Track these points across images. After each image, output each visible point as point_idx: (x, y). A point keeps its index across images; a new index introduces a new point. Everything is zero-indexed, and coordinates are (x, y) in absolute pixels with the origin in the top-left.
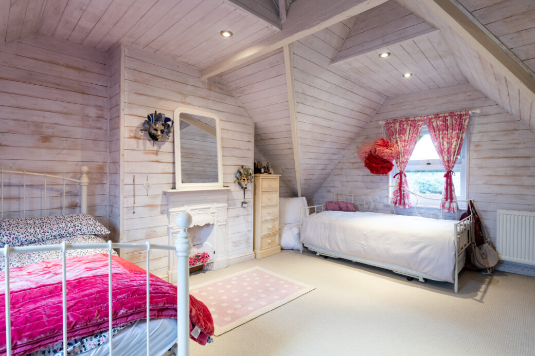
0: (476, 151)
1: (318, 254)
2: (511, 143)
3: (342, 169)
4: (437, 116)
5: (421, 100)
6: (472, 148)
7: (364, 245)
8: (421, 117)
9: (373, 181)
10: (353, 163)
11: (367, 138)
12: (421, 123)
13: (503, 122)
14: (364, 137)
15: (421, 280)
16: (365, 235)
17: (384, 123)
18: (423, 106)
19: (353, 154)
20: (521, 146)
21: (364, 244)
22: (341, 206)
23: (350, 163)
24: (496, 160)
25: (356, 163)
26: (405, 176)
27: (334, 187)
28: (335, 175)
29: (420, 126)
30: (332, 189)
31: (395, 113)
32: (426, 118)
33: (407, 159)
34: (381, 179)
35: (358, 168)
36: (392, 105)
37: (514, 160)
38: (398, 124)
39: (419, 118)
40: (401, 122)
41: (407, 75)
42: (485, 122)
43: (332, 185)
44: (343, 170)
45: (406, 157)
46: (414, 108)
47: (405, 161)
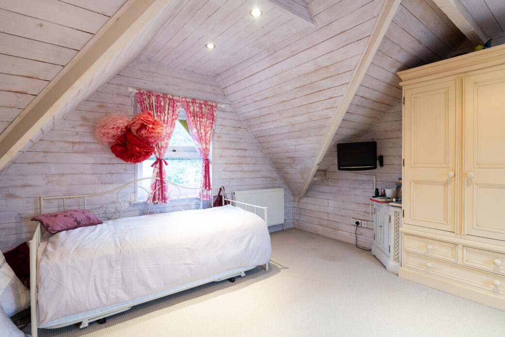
0: (218, 141)
1: (85, 324)
2: (237, 138)
3: (47, 152)
4: (194, 101)
5: (174, 78)
6: (216, 138)
7: (189, 264)
8: (179, 97)
9: (113, 172)
10: (73, 143)
11: (101, 106)
12: (179, 104)
13: (234, 120)
14: (96, 104)
15: (243, 275)
16: (188, 249)
17: (136, 91)
18: (176, 86)
19: (73, 127)
20: (243, 141)
21: (190, 262)
22: (79, 219)
23: (68, 142)
24: (229, 151)
25: (79, 143)
26: (166, 164)
27: (24, 186)
28: (29, 163)
29: (178, 108)
30: (19, 192)
31: (145, 83)
32: (184, 99)
33: (167, 144)
34: (125, 169)
35: (84, 152)
36: (142, 71)
37: (240, 152)
38: (153, 99)
39: (178, 98)
40: (158, 96)
41: (210, 46)
42: (224, 117)
43: (19, 182)
44: (49, 154)
45: (166, 141)
46: (167, 84)
47: (165, 146)
